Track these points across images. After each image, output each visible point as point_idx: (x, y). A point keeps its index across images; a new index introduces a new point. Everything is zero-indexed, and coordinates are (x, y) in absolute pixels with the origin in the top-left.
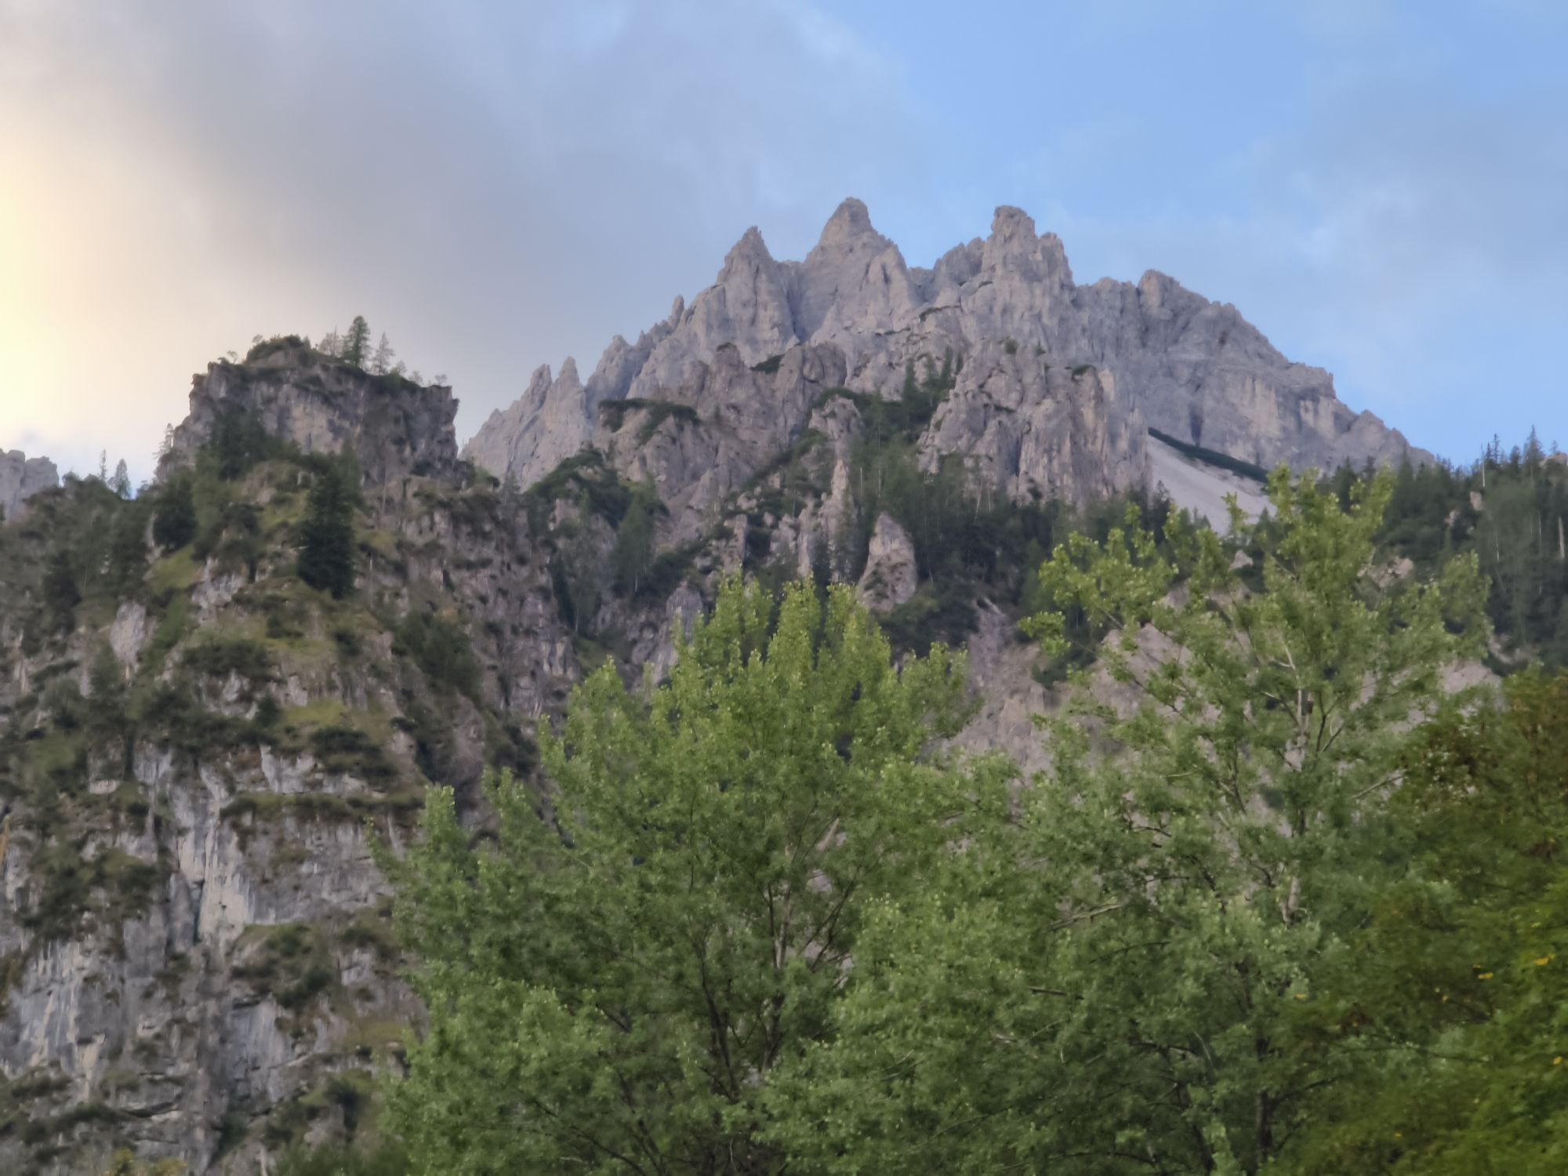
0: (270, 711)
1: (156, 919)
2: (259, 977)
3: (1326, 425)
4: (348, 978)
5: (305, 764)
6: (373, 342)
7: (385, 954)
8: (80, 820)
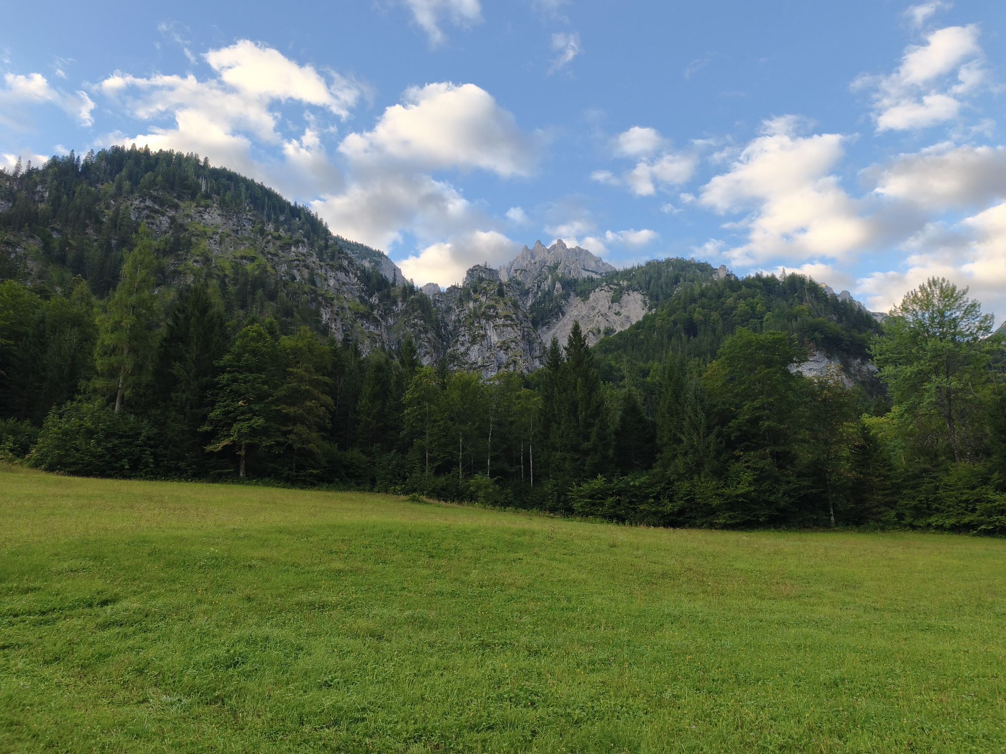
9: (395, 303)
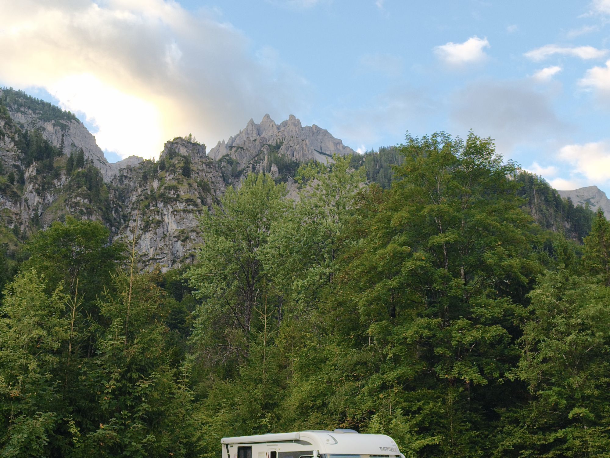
0: (178, 196)
1: (162, 229)
2: (178, 237)
3: (341, 148)
4: (192, 237)
5: (184, 204)
6: (193, 137)
7: (198, 233)
8: (149, 213)
9: (57, 176)
